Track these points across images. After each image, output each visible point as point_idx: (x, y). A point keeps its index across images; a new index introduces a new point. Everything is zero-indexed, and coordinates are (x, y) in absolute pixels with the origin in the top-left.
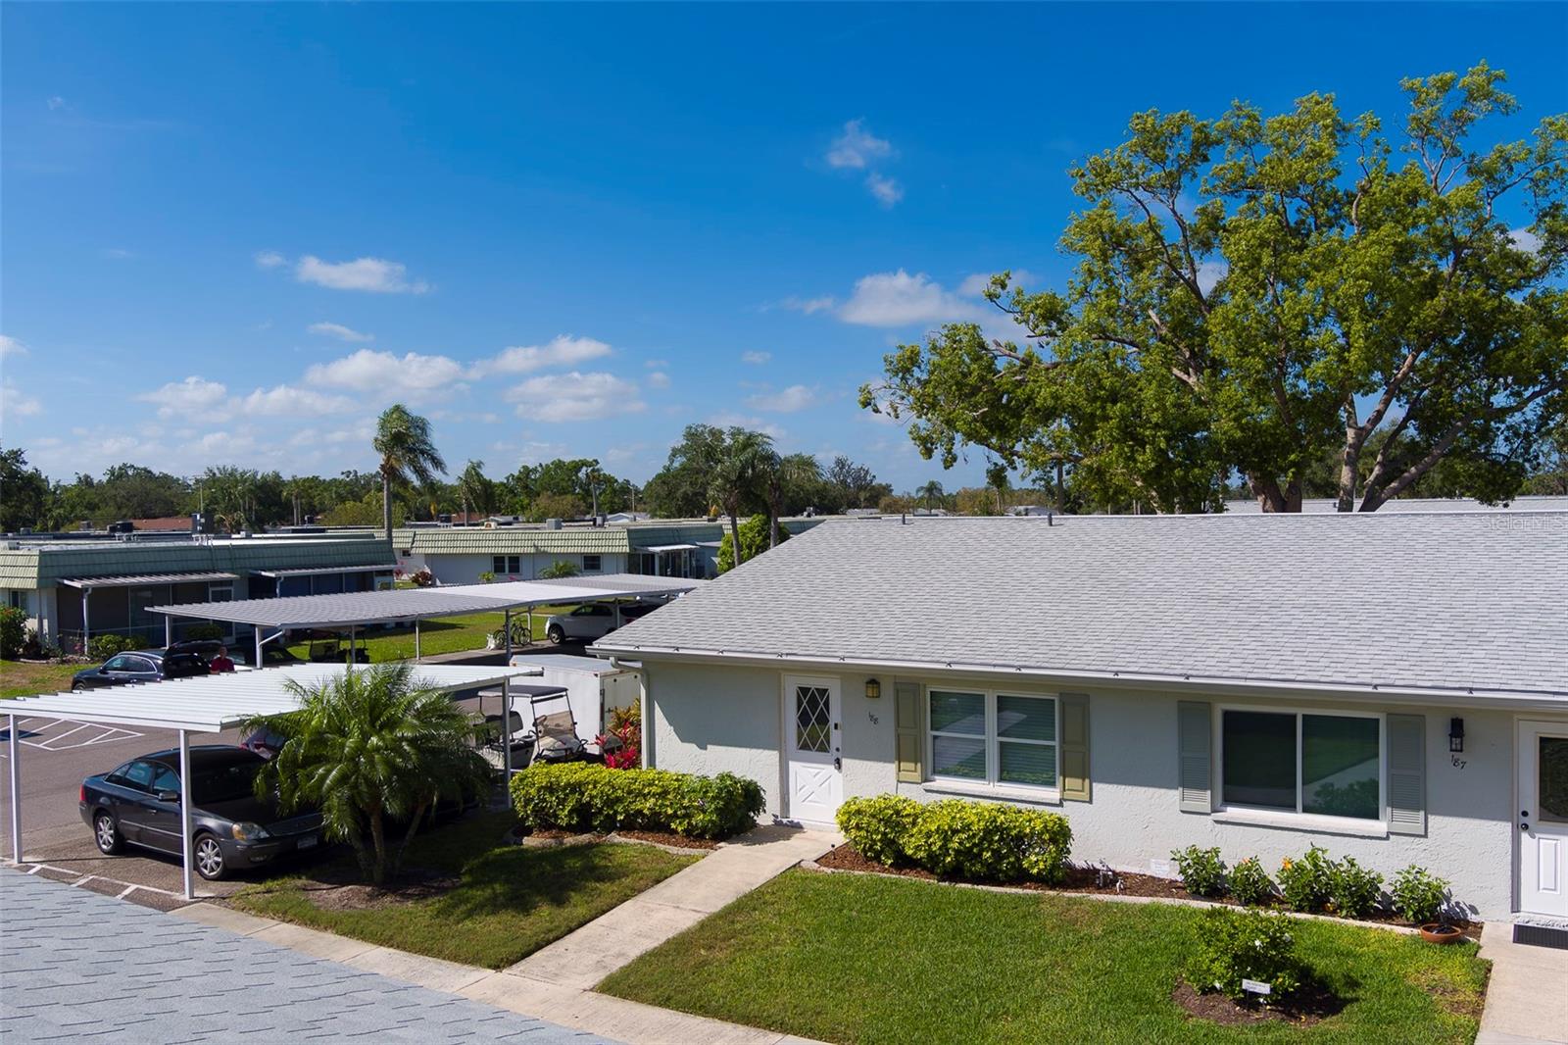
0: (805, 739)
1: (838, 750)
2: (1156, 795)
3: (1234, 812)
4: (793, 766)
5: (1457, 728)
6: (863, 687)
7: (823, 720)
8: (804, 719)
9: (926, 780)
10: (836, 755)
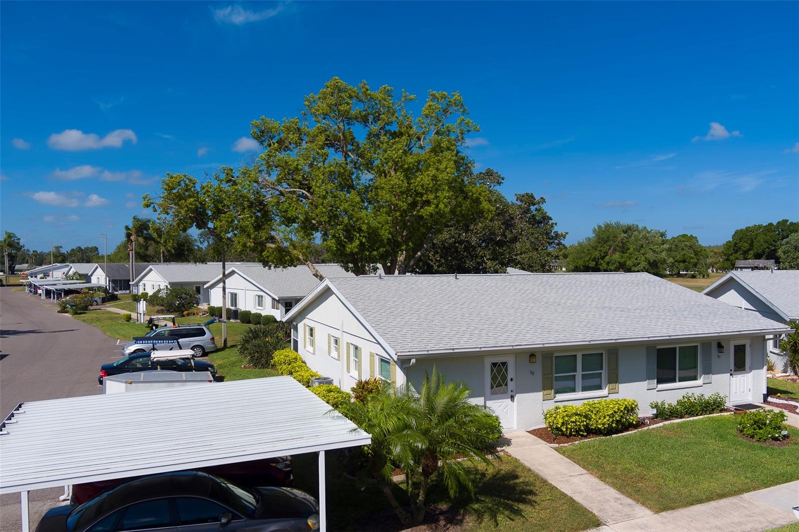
0: (495, 388)
1: (512, 391)
2: (640, 385)
3: (662, 386)
4: (489, 402)
5: (720, 346)
6: (528, 359)
7: (504, 378)
8: (494, 378)
9: (554, 397)
10: (510, 394)
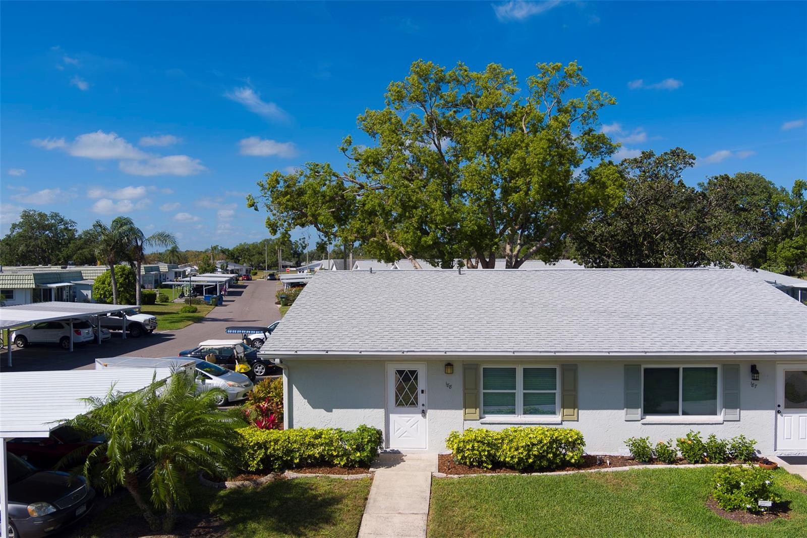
0: (401, 400)
1: (423, 405)
2: (613, 414)
3: (650, 418)
4: (392, 416)
5: (754, 370)
6: (443, 368)
7: (413, 389)
8: (400, 389)
9: (481, 418)
10: (422, 408)
